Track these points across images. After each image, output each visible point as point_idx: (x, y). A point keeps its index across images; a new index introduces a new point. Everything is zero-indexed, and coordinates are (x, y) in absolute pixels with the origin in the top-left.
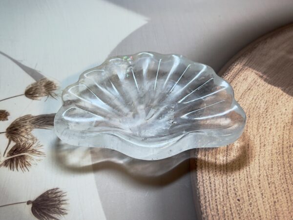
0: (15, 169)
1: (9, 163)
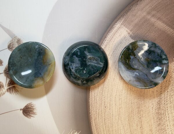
1: (9, 90)
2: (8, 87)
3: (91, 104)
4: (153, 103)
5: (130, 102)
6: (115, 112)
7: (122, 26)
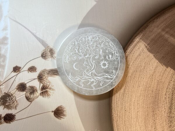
0: (45, 97)
1: (42, 94)
2: (41, 91)
3: (113, 108)
4: (165, 107)
5: (147, 106)
6: (134, 115)
7: (141, 40)
